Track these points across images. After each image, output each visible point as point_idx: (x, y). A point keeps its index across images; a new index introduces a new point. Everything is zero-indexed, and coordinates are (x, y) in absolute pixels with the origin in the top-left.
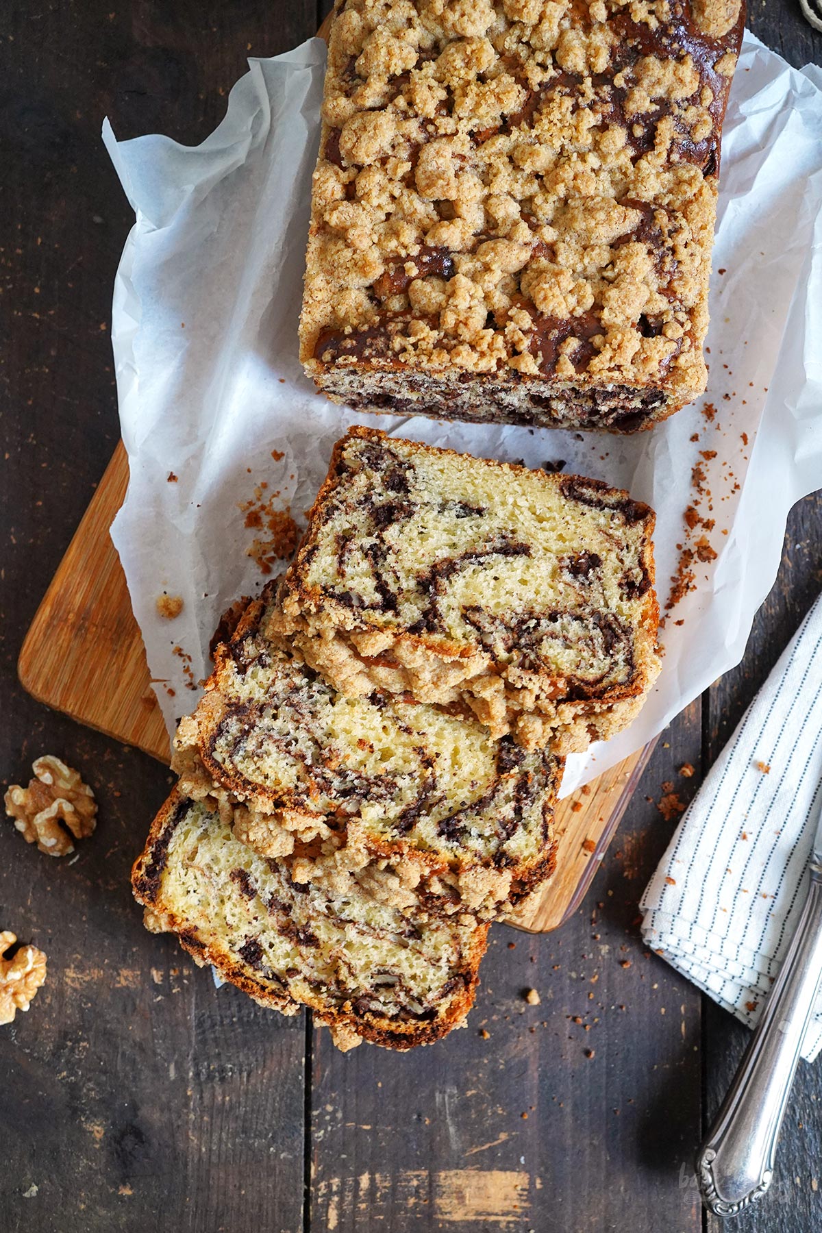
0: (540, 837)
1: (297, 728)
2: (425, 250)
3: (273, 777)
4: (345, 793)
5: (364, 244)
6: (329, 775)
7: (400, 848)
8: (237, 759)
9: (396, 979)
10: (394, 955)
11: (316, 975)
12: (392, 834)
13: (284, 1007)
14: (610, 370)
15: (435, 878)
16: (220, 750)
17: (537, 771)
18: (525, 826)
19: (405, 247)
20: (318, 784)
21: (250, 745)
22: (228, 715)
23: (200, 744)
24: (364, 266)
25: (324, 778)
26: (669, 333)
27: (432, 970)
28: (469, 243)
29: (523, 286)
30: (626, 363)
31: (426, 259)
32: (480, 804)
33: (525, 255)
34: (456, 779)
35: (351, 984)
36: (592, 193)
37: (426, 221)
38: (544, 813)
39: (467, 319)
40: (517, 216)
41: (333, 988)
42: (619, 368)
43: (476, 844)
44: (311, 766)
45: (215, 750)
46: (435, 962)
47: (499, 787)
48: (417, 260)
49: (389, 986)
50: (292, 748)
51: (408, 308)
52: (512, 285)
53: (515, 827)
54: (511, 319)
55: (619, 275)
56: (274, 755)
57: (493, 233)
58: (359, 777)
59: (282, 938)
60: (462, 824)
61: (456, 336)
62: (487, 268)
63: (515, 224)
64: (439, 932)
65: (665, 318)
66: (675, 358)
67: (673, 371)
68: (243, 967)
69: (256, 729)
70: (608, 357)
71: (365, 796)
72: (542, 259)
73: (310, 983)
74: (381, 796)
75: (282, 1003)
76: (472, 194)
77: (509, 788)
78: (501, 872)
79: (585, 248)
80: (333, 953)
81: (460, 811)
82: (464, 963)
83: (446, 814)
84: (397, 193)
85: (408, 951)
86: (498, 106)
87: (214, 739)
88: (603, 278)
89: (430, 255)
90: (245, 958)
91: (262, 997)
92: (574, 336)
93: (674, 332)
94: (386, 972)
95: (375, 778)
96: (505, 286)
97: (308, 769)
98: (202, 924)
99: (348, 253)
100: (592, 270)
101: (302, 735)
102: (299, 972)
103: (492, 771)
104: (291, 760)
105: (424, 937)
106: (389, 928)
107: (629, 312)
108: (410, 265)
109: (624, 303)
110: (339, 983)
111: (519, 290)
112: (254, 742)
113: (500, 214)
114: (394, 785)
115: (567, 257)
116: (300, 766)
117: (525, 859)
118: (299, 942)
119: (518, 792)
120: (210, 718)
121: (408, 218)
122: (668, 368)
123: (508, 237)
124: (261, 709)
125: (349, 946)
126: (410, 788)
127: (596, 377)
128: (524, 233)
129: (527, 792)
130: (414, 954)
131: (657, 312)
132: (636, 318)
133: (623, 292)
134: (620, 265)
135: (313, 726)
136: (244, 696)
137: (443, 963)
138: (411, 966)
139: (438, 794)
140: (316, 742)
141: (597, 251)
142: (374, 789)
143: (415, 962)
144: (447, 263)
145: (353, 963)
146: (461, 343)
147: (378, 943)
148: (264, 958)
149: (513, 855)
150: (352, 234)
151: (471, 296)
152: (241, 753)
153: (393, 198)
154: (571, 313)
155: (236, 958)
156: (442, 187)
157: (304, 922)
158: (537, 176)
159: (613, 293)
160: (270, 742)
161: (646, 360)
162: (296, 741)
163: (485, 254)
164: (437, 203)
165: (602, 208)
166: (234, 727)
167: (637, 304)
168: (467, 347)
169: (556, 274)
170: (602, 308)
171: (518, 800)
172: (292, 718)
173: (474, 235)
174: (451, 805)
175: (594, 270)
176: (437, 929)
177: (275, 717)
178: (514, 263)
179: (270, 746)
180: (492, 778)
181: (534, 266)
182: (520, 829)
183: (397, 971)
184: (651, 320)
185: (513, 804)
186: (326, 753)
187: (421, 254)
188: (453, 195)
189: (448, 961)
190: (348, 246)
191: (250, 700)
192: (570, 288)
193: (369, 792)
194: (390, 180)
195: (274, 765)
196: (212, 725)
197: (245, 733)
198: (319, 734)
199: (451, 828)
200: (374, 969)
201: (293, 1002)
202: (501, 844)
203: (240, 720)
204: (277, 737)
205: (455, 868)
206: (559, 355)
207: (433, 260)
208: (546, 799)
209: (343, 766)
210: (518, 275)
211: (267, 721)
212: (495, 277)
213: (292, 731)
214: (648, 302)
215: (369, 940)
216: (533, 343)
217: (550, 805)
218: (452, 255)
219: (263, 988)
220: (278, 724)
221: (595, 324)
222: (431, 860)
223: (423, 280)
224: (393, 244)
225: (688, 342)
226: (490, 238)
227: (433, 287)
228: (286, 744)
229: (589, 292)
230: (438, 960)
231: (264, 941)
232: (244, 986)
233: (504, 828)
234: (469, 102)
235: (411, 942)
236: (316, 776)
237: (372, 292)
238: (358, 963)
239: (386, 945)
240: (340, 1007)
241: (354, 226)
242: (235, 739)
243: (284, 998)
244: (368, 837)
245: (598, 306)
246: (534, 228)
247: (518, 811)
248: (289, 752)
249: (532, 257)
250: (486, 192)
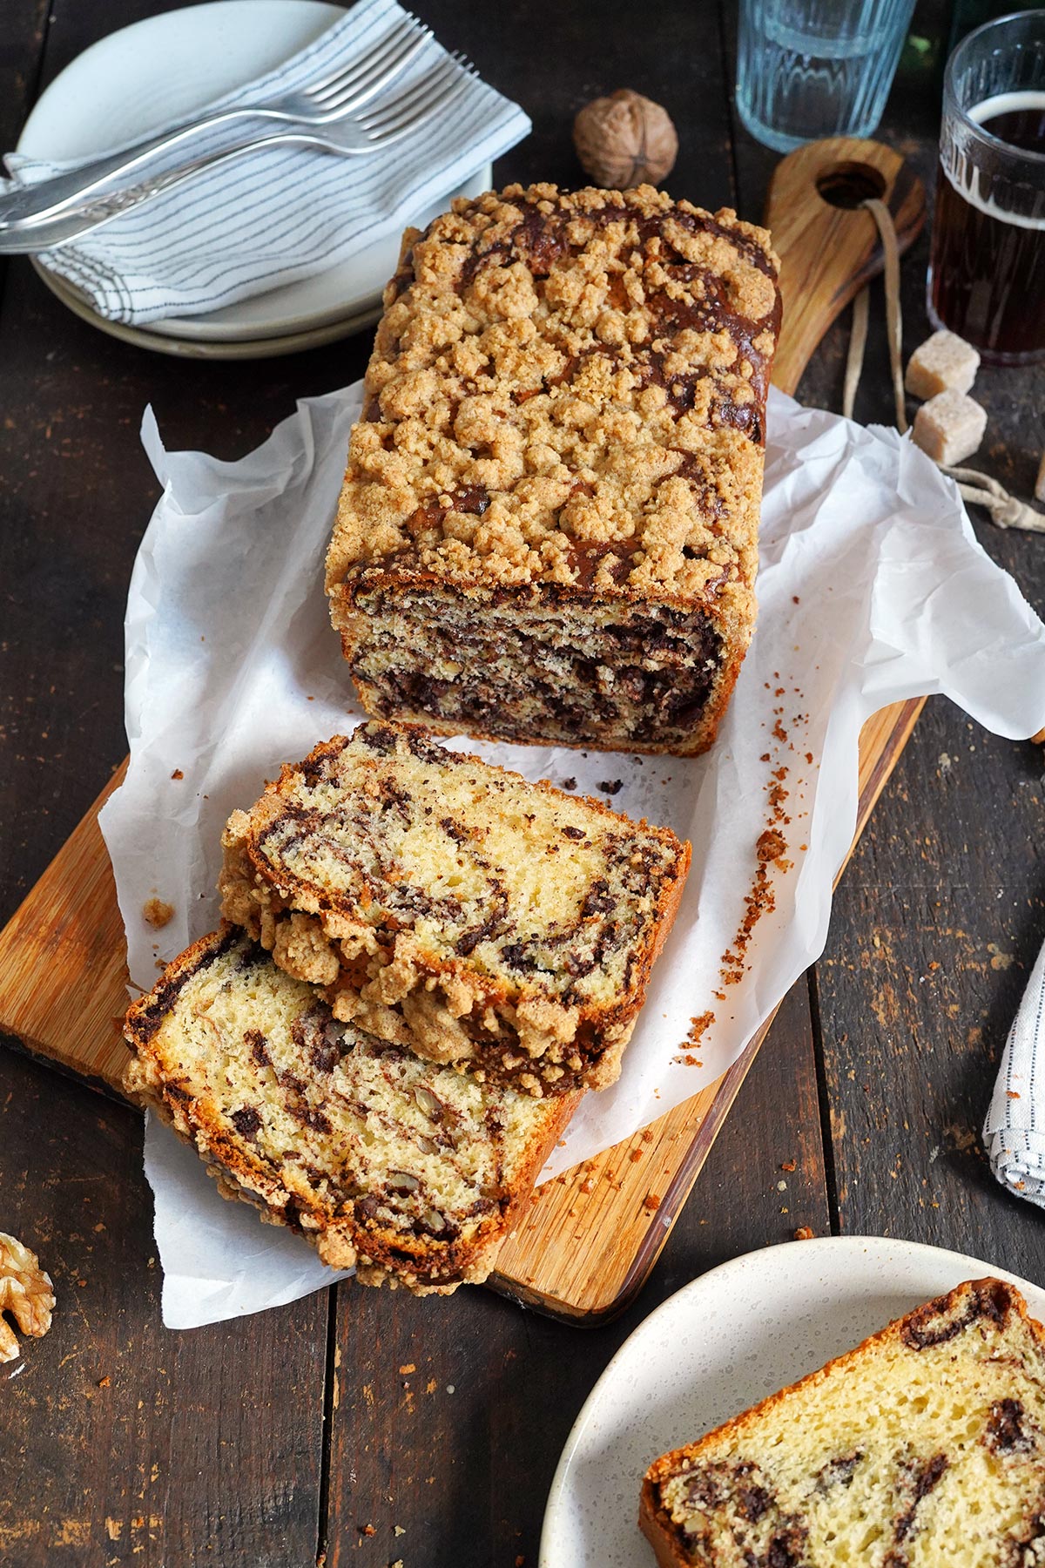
2: (461, 486)
5: (398, 480)
11: (319, 1164)
13: (270, 1193)
19: (442, 484)
24: (397, 500)
28: (507, 482)
31: (461, 494)
33: (566, 490)
37: (463, 464)
48: (452, 494)
55: (660, 506)
59: (287, 1115)
62: (524, 500)
68: (232, 1134)
72: (582, 495)
73: (310, 1171)
75: (269, 1188)
86: (538, 367)
89: (466, 491)
90: (238, 1125)
91: (246, 1173)
98: (196, 1076)
99: (382, 490)
100: (633, 506)
102: (298, 1155)
108: (445, 497)
123: (547, 476)
128: (563, 472)
134: (661, 496)
141: (637, 485)
148: (260, 1133)
150: (387, 470)
155: (227, 1122)
157: (318, 1103)
178: (554, 502)
181: (573, 502)
187: (457, 490)
190: (382, 484)
201: (283, 1189)
207: (469, 495)
214: (692, 531)
218: (490, 492)
219: (250, 1165)
224: (429, 481)
231: (265, 1114)
232: (228, 1155)
234: (509, 363)
240: (339, 1206)
241: (389, 465)
243: (273, 1181)
249: (572, 495)
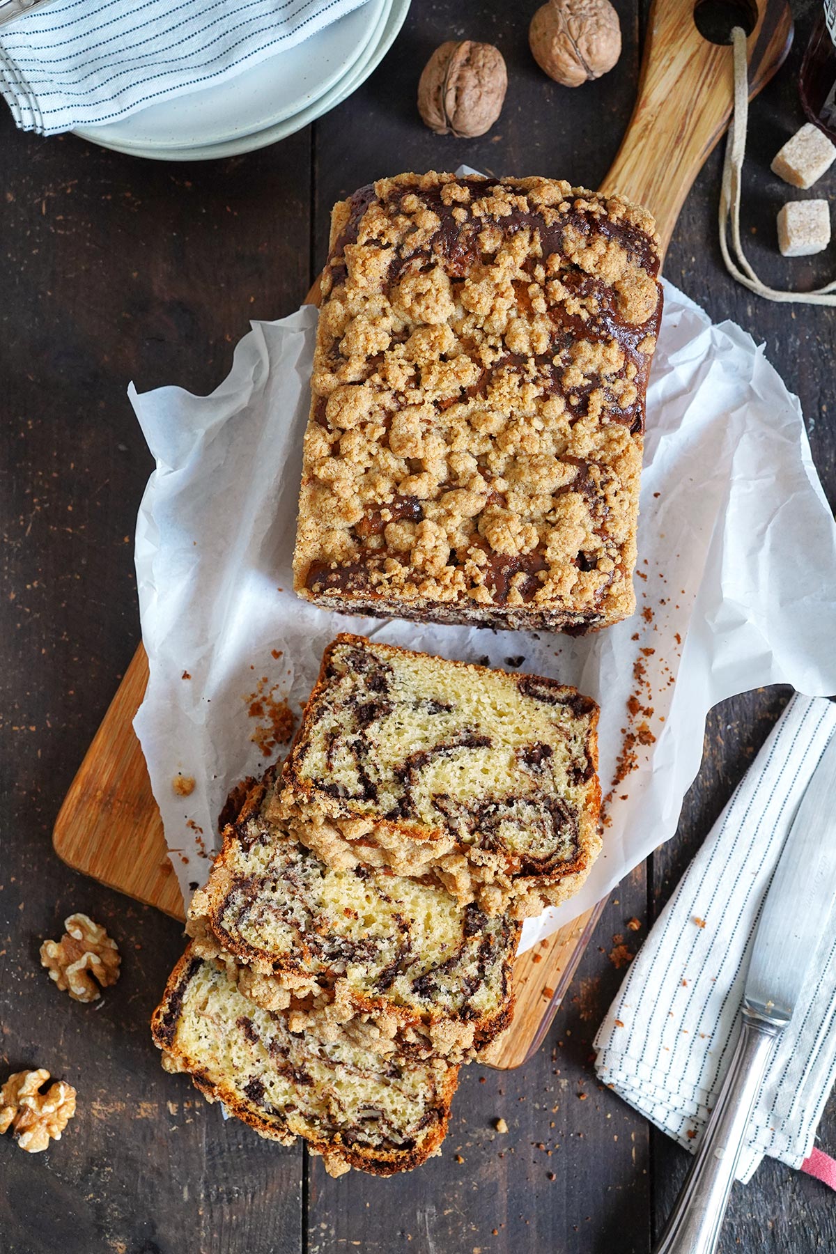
0: (500, 993)
1: (293, 899)
2: (398, 499)
3: (271, 942)
4: (333, 956)
5: (347, 494)
6: (320, 940)
7: (379, 1004)
8: (242, 927)
9: (379, 1113)
10: (378, 1093)
11: (310, 1110)
12: (373, 991)
13: (282, 1139)
14: (552, 600)
15: (410, 1029)
16: (227, 920)
17: (497, 933)
18: (487, 983)
19: (381, 496)
20: (310, 948)
21: (252, 915)
22: (234, 889)
23: (210, 915)
24: (347, 513)
25: (316, 943)
26: (602, 568)
27: (410, 1106)
28: (435, 493)
29: (480, 527)
30: (567, 595)
31: (398, 506)
32: (449, 964)
33: (481, 503)
34: (428, 942)
35: (341, 1119)
36: (536, 452)
37: (399, 475)
38: (503, 971)
39: (432, 557)
40: (475, 470)
41: (325, 1121)
42: (560, 598)
43: (444, 999)
44: (304, 933)
45: (223, 919)
46: (413, 1098)
47: (465, 948)
48: (391, 507)
49: (373, 1120)
50: (288, 917)
51: (384, 546)
52: (471, 527)
53: (478, 984)
54: (470, 557)
55: (560, 519)
56: (273, 924)
57: (454, 483)
58: (346, 942)
59: (281, 1078)
60: (432, 982)
61: (424, 572)
62: (450, 514)
63: (473, 476)
64: (417, 1072)
65: (599, 555)
66: (608, 587)
67: (606, 598)
68: (247, 1103)
69: (258, 900)
70: (551, 589)
71: (350, 958)
72: (496, 506)
73: (306, 1117)
74: (364, 959)
75: (281, 1135)
76: (437, 453)
77: (474, 949)
78: (466, 1024)
79: (531, 497)
80: (325, 1091)
81: (431, 971)
82: (438, 1099)
83: (419, 973)
84: (374, 452)
85: (389, 1088)
86: (457, 381)
87: (222, 910)
88: (547, 521)
89: (402, 503)
90: (249, 1096)
91: (264, 1130)
92: (522, 571)
93: (607, 566)
94: (371, 1108)
95: (359, 942)
96: (465, 528)
97: (302, 935)
98: (212, 1066)
99: (333, 501)
100: (537, 515)
101: (297, 905)
102: (295, 1108)
103: (459, 934)
104: (287, 927)
105: (403, 1076)
106: (373, 1068)
107: (568, 550)
108: (385, 511)
109: (564, 543)
110: (330, 1117)
111: (476, 531)
112: (256, 912)
113: (460, 468)
114: (375, 948)
115: (516, 504)
116: (295, 933)
117: (487, 1012)
118: (296, 1081)
119: (482, 952)
120: (219, 891)
121: (384, 473)
122: (602, 595)
123: (467, 488)
124: (262, 883)
125: (339, 1084)
126: (389, 951)
127: (541, 606)
128: (480, 484)
129: (489, 952)
130: (395, 1091)
131: (592, 549)
132: (575, 555)
133: (563, 534)
134: (560, 512)
135: (306, 896)
136: (247, 872)
137: (420, 1099)
138: (392, 1102)
139: (412, 955)
140: (308, 911)
141: (541, 500)
142: (358, 952)
143: (395, 1099)
144: (416, 509)
145: (342, 1099)
146: (428, 577)
147: (364, 1081)
148: (266, 1095)
149: (476, 1009)
150: (337, 487)
151: (437, 537)
152: (245, 922)
153: (370, 454)
154: (520, 551)
155: (241, 1095)
156: (411, 448)
157: (300, 1064)
158: (491, 437)
159: (554, 536)
160: (270, 912)
161: (583, 591)
162: (292, 910)
163: (448, 502)
164: (408, 460)
165: (545, 465)
166: (239, 898)
167: (575, 544)
168: (433, 581)
169: (507, 520)
170: (546, 547)
171: (481, 960)
172: (288, 891)
173: (439, 485)
174: (423, 965)
175: (539, 515)
176: (415, 1069)
177: (274, 889)
178: (473, 509)
179: (269, 915)
180: (459, 941)
181: (489, 512)
182: (483, 986)
183: (380, 1106)
184: (587, 556)
185: (477, 963)
186: (317, 921)
187: (394, 502)
188: (420, 455)
189: (425, 1097)
190: (333, 495)
191: (253, 875)
192: (519, 531)
193: (353, 955)
194: (369, 441)
195: (273, 932)
196: (221, 898)
197: (249, 905)
198: (311, 904)
199: (424, 986)
200: (360, 1105)
201: (291, 1134)
202: (466, 999)
203: (244, 893)
204: (275, 907)
205: (427, 1020)
206: (510, 587)
207: (405, 507)
208: (506, 958)
209: (332, 932)
210: (476, 519)
211: (267, 894)
212: (457, 521)
213: (288, 902)
214: (585, 541)
215: (356, 1080)
216: (488, 577)
217: (509, 964)
218: (421, 502)
219: (265, 1122)
220: (277, 895)
221: (540, 561)
222: (407, 1014)
223: (397, 522)
224: (371, 494)
225: (619, 573)
226: (452, 488)
227: (405, 530)
228: (284, 913)
229: (534, 533)
230: (416, 1097)
231: (265, 1080)
232: (248, 1120)
233: (469, 985)
234: (433, 378)
235: (392, 1081)
236: (309, 942)
237: (354, 532)
238: (346, 1100)
239: (371, 1084)
240: (331, 1138)
241: (338, 479)
242: (240, 910)
243: (283, 1130)
244: (353, 994)
245: (543, 546)
246: (489, 480)
247: (481, 969)
248: (286, 921)
249: (487, 504)
250: (448, 450)
